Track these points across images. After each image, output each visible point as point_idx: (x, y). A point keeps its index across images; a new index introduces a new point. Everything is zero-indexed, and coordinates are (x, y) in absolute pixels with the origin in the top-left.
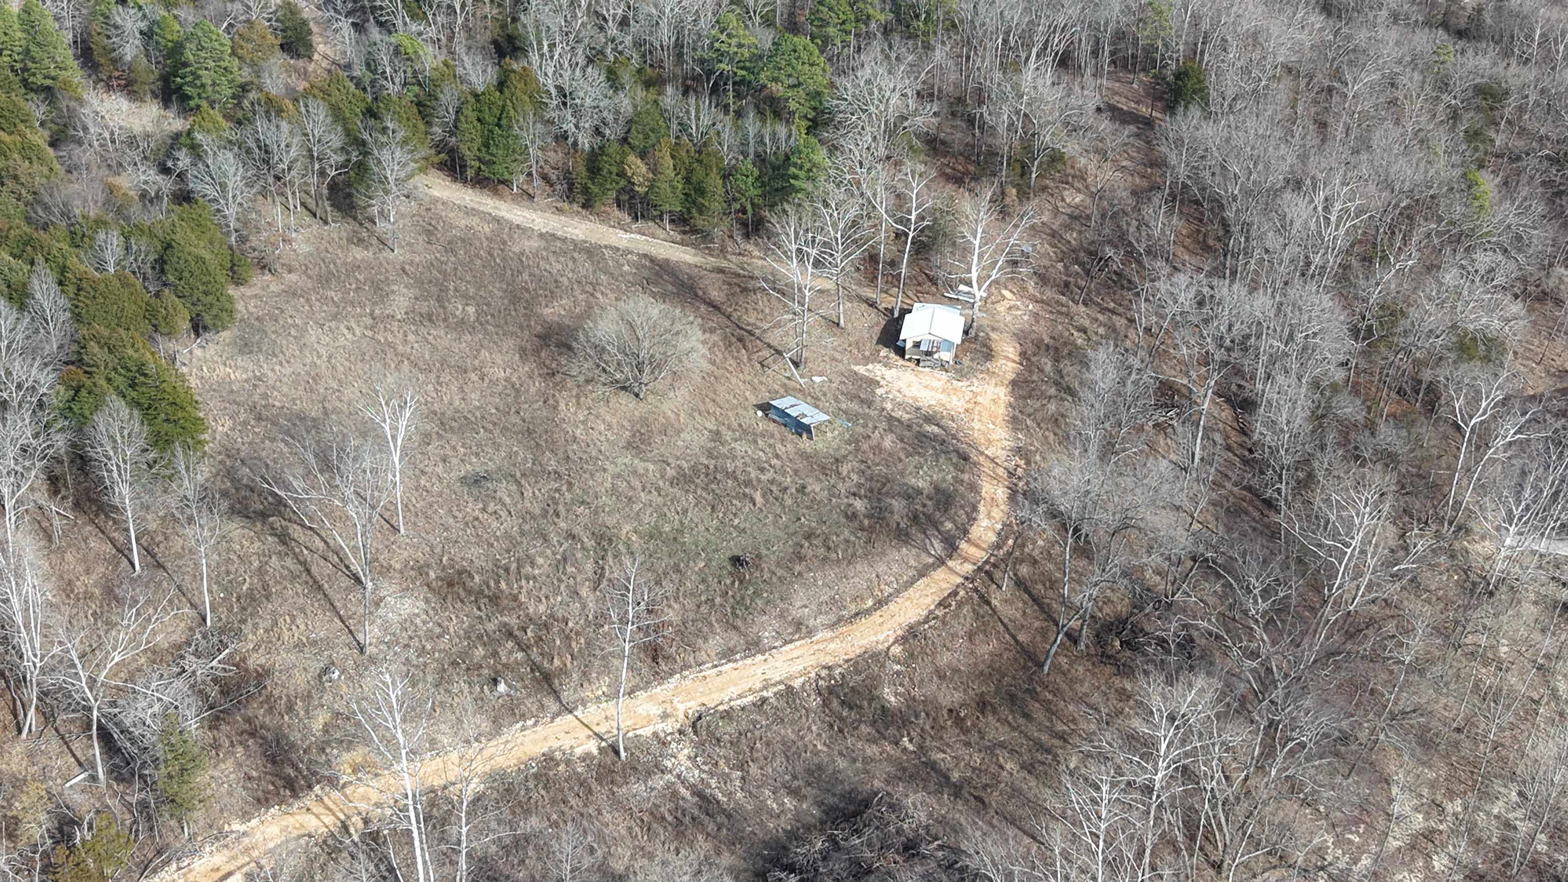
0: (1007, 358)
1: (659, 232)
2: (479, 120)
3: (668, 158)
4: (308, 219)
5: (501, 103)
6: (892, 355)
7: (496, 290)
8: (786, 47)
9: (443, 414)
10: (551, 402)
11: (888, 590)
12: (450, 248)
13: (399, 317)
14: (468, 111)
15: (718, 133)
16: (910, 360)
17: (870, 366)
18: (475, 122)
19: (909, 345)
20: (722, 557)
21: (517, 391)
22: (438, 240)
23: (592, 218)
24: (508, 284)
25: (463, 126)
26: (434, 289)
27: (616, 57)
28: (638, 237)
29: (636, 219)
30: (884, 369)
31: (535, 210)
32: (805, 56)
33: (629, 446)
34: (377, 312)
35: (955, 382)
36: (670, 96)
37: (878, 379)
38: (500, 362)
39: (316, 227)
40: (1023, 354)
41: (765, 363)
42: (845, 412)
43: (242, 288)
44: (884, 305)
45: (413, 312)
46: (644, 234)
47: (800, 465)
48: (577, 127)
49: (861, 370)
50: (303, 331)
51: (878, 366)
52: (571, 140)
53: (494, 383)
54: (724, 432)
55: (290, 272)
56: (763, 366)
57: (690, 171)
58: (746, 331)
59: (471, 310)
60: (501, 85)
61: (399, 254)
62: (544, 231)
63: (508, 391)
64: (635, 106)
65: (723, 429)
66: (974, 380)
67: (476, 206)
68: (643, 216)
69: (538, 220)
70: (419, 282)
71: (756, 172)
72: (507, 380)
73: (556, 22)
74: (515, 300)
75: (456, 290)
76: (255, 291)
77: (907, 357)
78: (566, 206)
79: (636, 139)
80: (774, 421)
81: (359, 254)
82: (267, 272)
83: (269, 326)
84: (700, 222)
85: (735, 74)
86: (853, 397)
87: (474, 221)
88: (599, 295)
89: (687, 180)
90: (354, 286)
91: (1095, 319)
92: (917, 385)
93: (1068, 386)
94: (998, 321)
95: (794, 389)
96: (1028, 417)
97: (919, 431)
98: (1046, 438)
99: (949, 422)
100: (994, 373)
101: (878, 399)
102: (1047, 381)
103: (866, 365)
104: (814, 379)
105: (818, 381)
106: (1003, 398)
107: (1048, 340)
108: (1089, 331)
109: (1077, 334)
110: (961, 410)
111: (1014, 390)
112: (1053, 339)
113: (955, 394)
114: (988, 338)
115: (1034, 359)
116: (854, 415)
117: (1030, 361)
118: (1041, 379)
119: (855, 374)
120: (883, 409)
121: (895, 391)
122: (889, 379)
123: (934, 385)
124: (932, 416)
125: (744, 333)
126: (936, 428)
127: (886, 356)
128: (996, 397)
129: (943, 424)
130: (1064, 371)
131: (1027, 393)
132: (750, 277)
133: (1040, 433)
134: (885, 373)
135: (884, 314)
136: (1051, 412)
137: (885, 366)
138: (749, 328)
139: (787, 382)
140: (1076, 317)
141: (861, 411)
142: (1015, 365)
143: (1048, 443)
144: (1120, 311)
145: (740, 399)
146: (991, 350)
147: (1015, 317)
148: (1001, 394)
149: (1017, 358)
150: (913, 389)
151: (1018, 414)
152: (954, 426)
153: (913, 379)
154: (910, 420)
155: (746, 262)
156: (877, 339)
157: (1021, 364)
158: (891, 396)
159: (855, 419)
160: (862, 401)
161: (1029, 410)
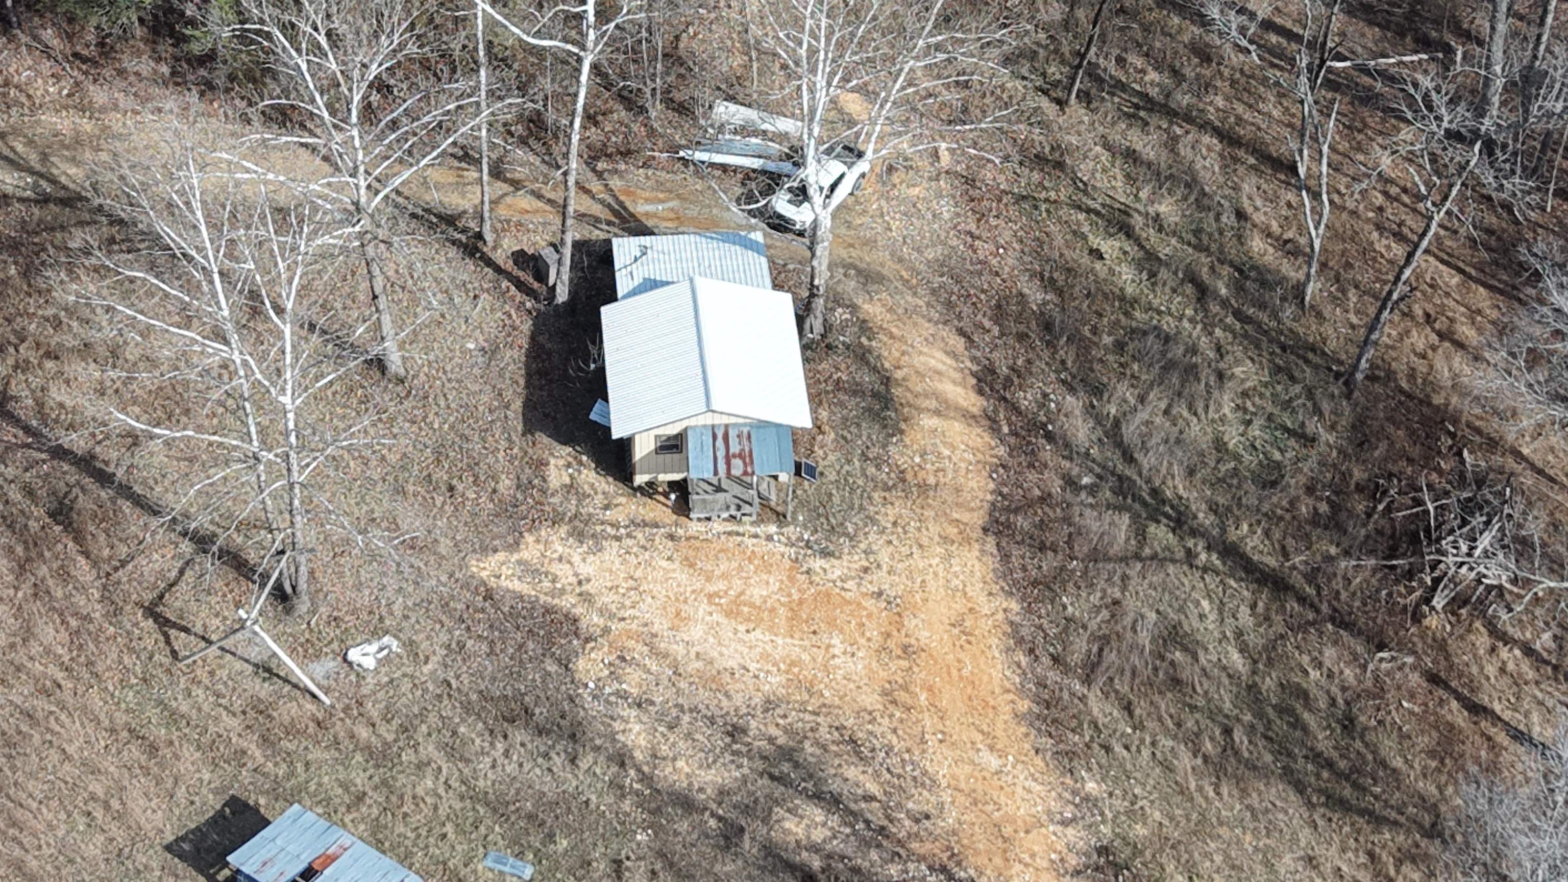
0: (944, 409)
6: (588, 478)
16: (649, 490)
17: (530, 550)
19: (642, 449)
30: (577, 550)
35: (818, 564)
37: (567, 602)
40: (985, 380)
41: (171, 607)
42: (498, 807)
44: (509, 245)
51: (557, 540)
56: (163, 623)
77: (640, 479)
91: (1131, 155)
92: (704, 607)
93: (1155, 492)
94: (870, 243)
95: (291, 730)
96: (1087, 681)
97: (769, 850)
98: (1168, 768)
99: (852, 772)
100: (924, 488)
101: (595, 708)
102: (1092, 490)
103: (515, 546)
104: (354, 655)
105: (369, 663)
106: (985, 606)
107: (1036, 295)
108: (1137, 221)
109: (1110, 246)
110: (871, 700)
111: (1006, 557)
112: (1049, 284)
113: (832, 623)
114: (864, 327)
115: (1026, 399)
116: (531, 817)
117: (1015, 408)
118: (1071, 483)
119: (489, 596)
120: (621, 759)
121: (638, 650)
122: (608, 599)
123: (756, 593)
124: (788, 754)
125: (70, 473)
126: (818, 815)
127: (570, 488)
128: (960, 606)
129: (835, 786)
130: (1130, 431)
131: (1049, 562)
132: (44, 200)
133: (1146, 753)
134: (585, 570)
135: (520, 285)
136: (1144, 638)
137: (580, 536)
138: (77, 442)
139: (264, 689)
140: (1084, 170)
141: (548, 786)
142: (979, 437)
143: (1183, 791)
144: (1183, 99)
145: (114, 829)
146: (887, 381)
147: (912, 210)
148: (977, 591)
149: (972, 401)
150: (696, 632)
151: (1053, 676)
152: (873, 788)
153: (682, 576)
154: (723, 793)
155: (16, 131)
156: (529, 406)
157: (994, 428)
158: (632, 683)
159: (536, 840)
160: (541, 731)
161: (1080, 647)
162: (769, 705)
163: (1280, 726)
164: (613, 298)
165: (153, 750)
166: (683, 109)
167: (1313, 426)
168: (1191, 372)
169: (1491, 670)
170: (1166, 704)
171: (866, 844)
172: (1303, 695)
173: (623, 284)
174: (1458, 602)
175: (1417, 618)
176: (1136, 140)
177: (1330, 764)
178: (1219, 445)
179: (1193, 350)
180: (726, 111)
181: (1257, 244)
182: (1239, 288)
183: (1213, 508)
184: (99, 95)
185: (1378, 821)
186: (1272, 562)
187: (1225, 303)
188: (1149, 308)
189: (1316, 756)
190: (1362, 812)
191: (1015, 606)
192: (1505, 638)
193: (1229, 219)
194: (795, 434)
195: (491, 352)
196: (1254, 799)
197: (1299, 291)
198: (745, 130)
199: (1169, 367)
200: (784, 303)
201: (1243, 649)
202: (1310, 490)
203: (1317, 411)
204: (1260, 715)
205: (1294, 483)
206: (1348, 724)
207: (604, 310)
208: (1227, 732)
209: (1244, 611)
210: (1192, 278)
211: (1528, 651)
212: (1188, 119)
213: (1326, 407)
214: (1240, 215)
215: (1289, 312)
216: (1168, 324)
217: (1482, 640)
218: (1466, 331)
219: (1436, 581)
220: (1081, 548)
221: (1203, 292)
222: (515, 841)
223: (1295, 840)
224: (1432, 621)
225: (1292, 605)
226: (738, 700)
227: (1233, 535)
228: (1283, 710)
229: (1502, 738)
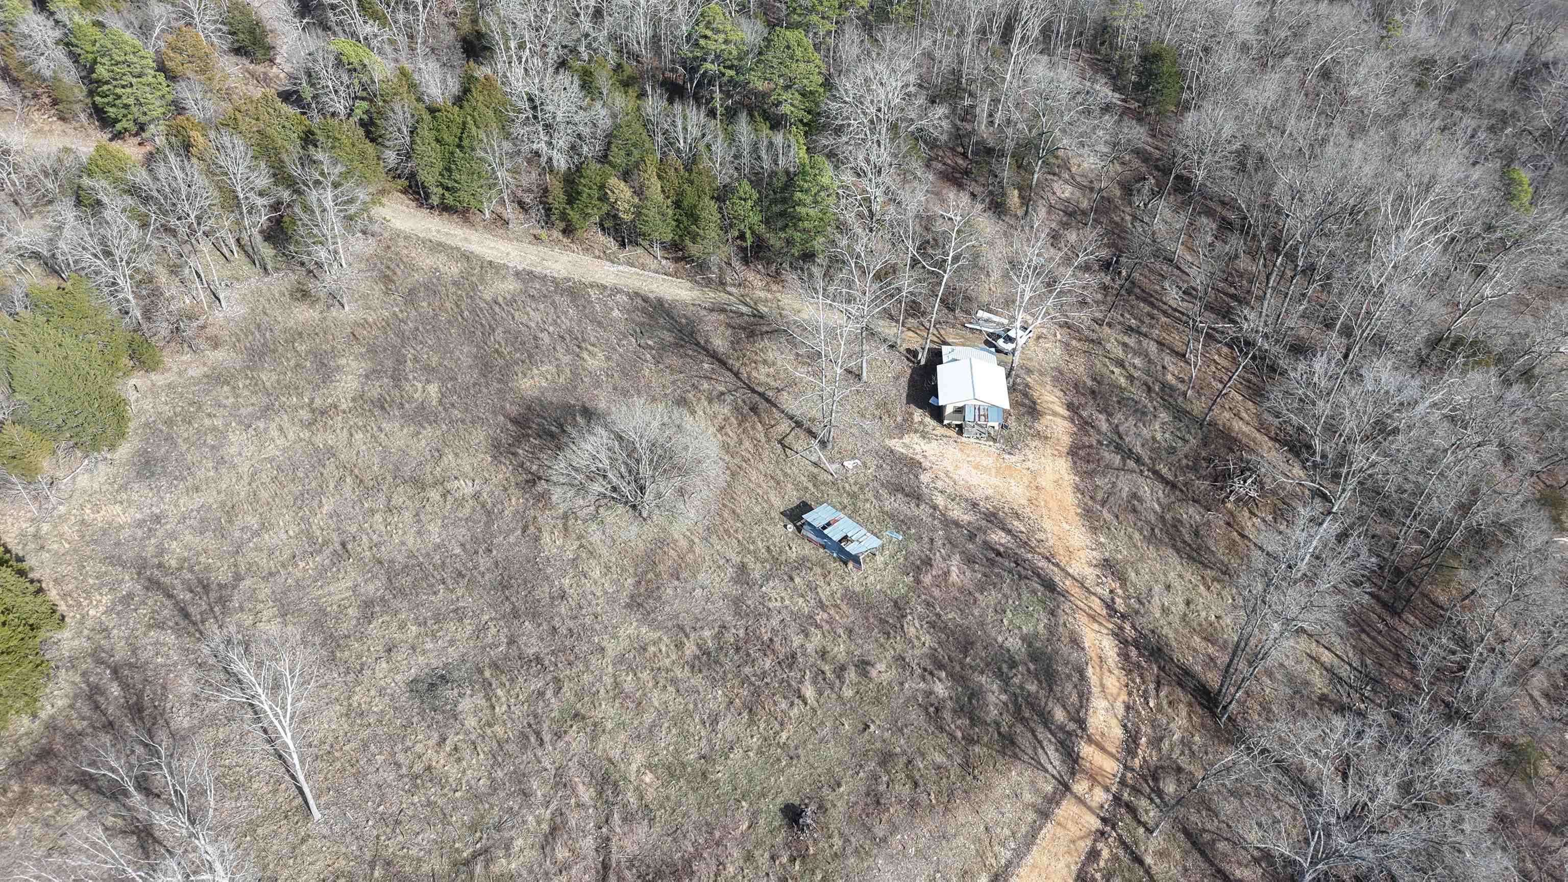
0: (1055, 414)
1: (649, 260)
2: (437, 140)
3: (654, 179)
4: (247, 268)
5: (459, 120)
6: (928, 419)
7: (464, 354)
8: (778, 42)
9: (392, 561)
10: (532, 529)
11: (1006, 855)
12: (411, 297)
13: (344, 406)
14: (425, 132)
15: (708, 146)
16: (949, 426)
17: (906, 439)
18: (434, 144)
19: (949, 410)
20: (772, 806)
21: (489, 513)
22: (397, 288)
23: (574, 247)
24: (479, 348)
25: (419, 148)
26: (389, 363)
27: (591, 57)
28: (627, 269)
29: (623, 245)
30: (922, 442)
31: (511, 240)
32: (799, 53)
33: (635, 603)
34: (318, 402)
35: (1007, 456)
36: (654, 104)
37: (918, 457)
38: (467, 469)
39: (253, 279)
40: (1070, 406)
41: (787, 441)
42: (892, 516)
43: (153, 376)
44: (905, 346)
45: (361, 397)
46: (632, 265)
47: (851, 615)
48: (549, 144)
49: (896, 444)
50: (221, 434)
51: (916, 438)
52: (544, 160)
53: (460, 503)
54: (751, 565)
55: (216, 346)
56: (784, 446)
57: (681, 194)
58: (759, 394)
59: (433, 389)
60: (459, 101)
61: (350, 312)
62: (520, 268)
63: (477, 516)
64: (614, 116)
65: (749, 560)
66: (1029, 453)
67: (443, 239)
68: (630, 242)
69: (514, 253)
70: (372, 350)
71: (756, 196)
72: (476, 496)
73: (524, 17)
74: (486, 368)
75: (416, 359)
76: (171, 377)
77: (946, 422)
78: (543, 233)
79: (618, 157)
80: (810, 541)
81: (304, 314)
82: (186, 349)
83: (183, 431)
84: (694, 249)
85: (724, 75)
86: (897, 489)
87: (438, 261)
88: (585, 355)
89: (677, 204)
90: (292, 363)
91: (1125, 345)
92: (966, 465)
93: (1130, 450)
94: (1030, 359)
95: (825, 483)
96: (1103, 506)
97: (985, 542)
98: (1130, 537)
99: (1015, 523)
100: (1046, 438)
101: (926, 491)
102: (1107, 446)
103: (901, 438)
104: (845, 463)
105: (850, 467)
106: (1067, 477)
107: (1089, 383)
108: (1127, 364)
109: (1117, 371)
110: (1024, 502)
111: (1075, 463)
112: (1094, 379)
113: (1011, 476)
114: (1027, 385)
115: (1085, 414)
116: (902, 521)
117: (1081, 417)
118: (1099, 442)
119: (892, 452)
120: (935, 507)
121: (942, 475)
122: (932, 458)
123: (985, 463)
124: (994, 515)
125: (757, 398)
126: (1004, 535)
127: (921, 422)
128: (1057, 476)
129: (1010, 527)
130: (1121, 429)
131: (1092, 466)
132: (754, 316)
133: (1123, 532)
134: (924, 448)
135: (908, 359)
136: (1124, 495)
137: (924, 438)
138: (760, 389)
139: (816, 470)
140: (1108, 346)
141: (909, 513)
142: (1067, 424)
143: (1135, 546)
144: (1144, 330)
145: (764, 505)
146: (1034, 403)
147: (1046, 351)
148: (1063, 471)
149: (1066, 413)
150: (962, 472)
151: (1090, 503)
152: (1023, 529)
153: (959, 455)
154: (969, 523)
155: (747, 295)
156: (908, 396)
157: (1072, 421)
158: (939, 484)
159: (905, 528)
160: (907, 495)
161: (1100, 495)
162: (987, 498)
163: (1172, 531)
164: (941, 362)
165: (778, 483)
166: (968, 312)
167: (1187, 437)
168: (1144, 414)
169: (1249, 524)
170: (1131, 517)
171: (1019, 547)
172: (1180, 521)
173: (945, 359)
174: (1239, 499)
175: (1223, 502)
176: (1126, 339)
177: (1189, 545)
178: (1154, 438)
179: (1146, 407)
180: (980, 314)
181: (1169, 377)
182: (1162, 390)
183: (1151, 458)
184: (774, 287)
185: (1206, 566)
186: (1171, 478)
187: (1157, 394)
188: (1130, 392)
189: (1184, 542)
190: (1201, 563)
191: (1077, 479)
192: (1256, 516)
193: (1159, 368)
194: (1004, 411)
195: (897, 378)
196: (1161, 553)
197: (1185, 394)
198: (986, 321)
199: (1136, 411)
200: (1002, 371)
201: (1159, 504)
202: (1186, 457)
203: (1189, 432)
204: (1165, 525)
205: (1181, 454)
206: (1197, 534)
207: (939, 367)
208: (1153, 530)
209: (1160, 492)
210: (1146, 384)
211: (1264, 521)
212: (1146, 335)
213: (1193, 431)
214: (1164, 367)
215: (1181, 399)
216: (1136, 398)
217: (1247, 514)
218: (1244, 415)
219: (1231, 492)
220: (1102, 464)
221: (1149, 389)
222: (896, 528)
223: (1175, 569)
224: (1229, 505)
225: (1178, 493)
226: (976, 495)
227: (1157, 468)
228: (1175, 526)
229: (1252, 547)
